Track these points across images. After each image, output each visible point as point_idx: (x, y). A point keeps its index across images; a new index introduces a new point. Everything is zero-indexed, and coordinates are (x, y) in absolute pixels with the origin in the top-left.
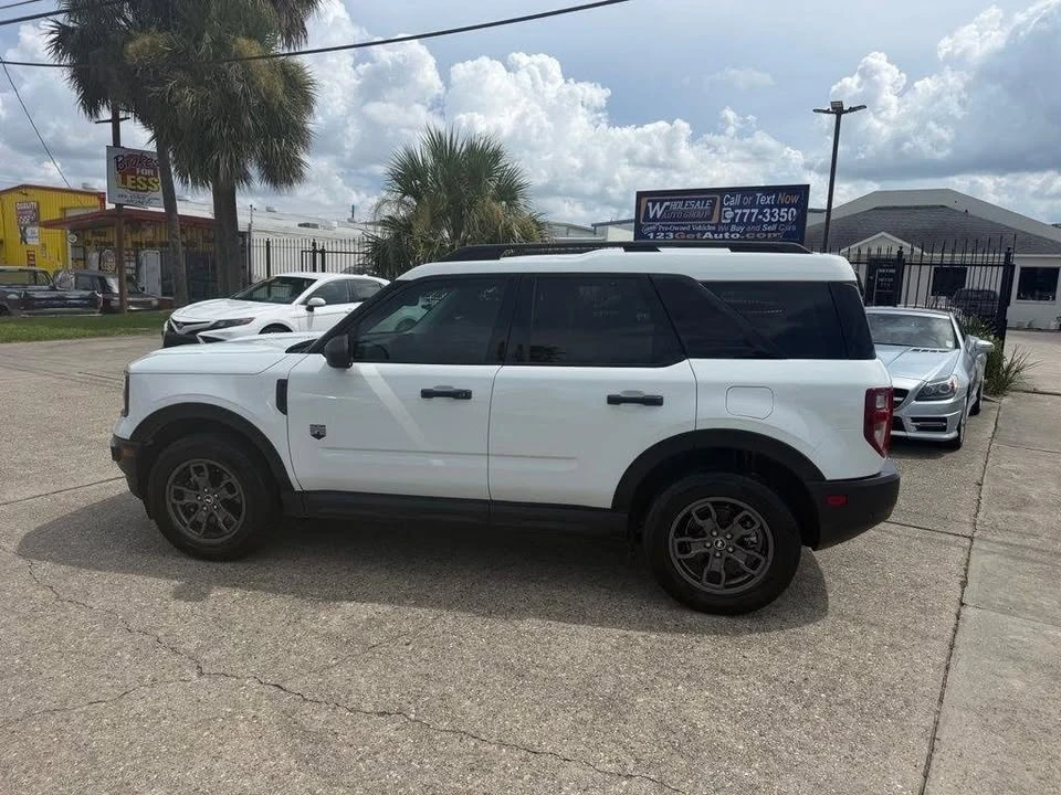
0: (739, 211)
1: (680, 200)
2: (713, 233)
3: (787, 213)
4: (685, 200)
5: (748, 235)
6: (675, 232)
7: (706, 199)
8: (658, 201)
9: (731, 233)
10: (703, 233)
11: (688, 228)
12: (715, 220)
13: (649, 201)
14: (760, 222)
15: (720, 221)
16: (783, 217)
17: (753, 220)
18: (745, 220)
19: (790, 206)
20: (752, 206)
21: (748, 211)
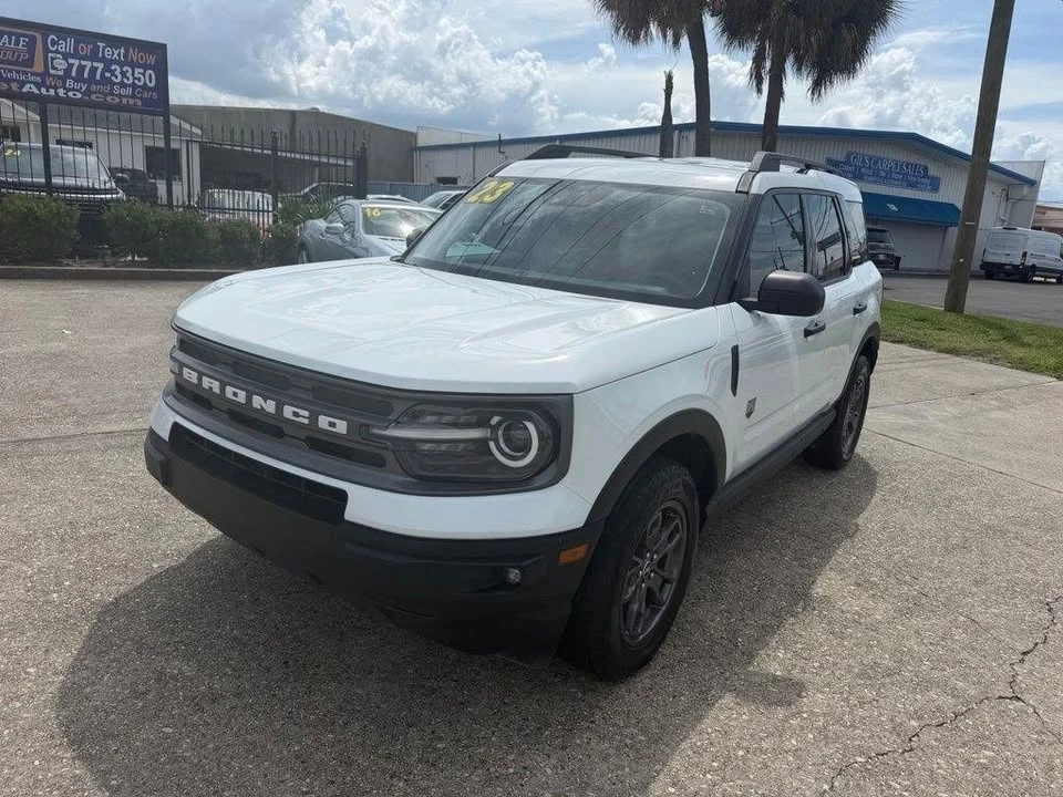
0: (76, 62)
2: (38, 86)
3: (143, 74)
5: (93, 97)
7: (18, 36)
9: (68, 90)
10: (22, 84)
12: (38, 67)
14: (105, 81)
15: (46, 70)
16: (139, 79)
17: (98, 77)
18: (86, 76)
19: (146, 67)
20: (94, 57)
21: (88, 64)
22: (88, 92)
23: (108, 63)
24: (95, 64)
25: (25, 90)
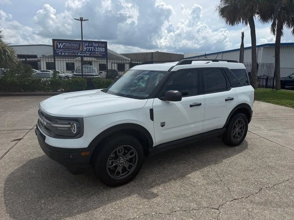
0: (88, 48)
1: (69, 43)
2: (81, 53)
3: (102, 49)
4: (70, 43)
6: (68, 53)
7: (77, 43)
8: (61, 42)
9: (86, 54)
10: (78, 53)
11: (72, 52)
12: (81, 49)
13: (57, 42)
14: (94, 51)
15: (82, 50)
16: (101, 50)
17: (93, 50)
18: (90, 50)
19: (102, 47)
20: (92, 46)
21: (91, 48)
22: (90, 54)
23: (95, 47)
24: (92, 48)
25: (78, 55)
